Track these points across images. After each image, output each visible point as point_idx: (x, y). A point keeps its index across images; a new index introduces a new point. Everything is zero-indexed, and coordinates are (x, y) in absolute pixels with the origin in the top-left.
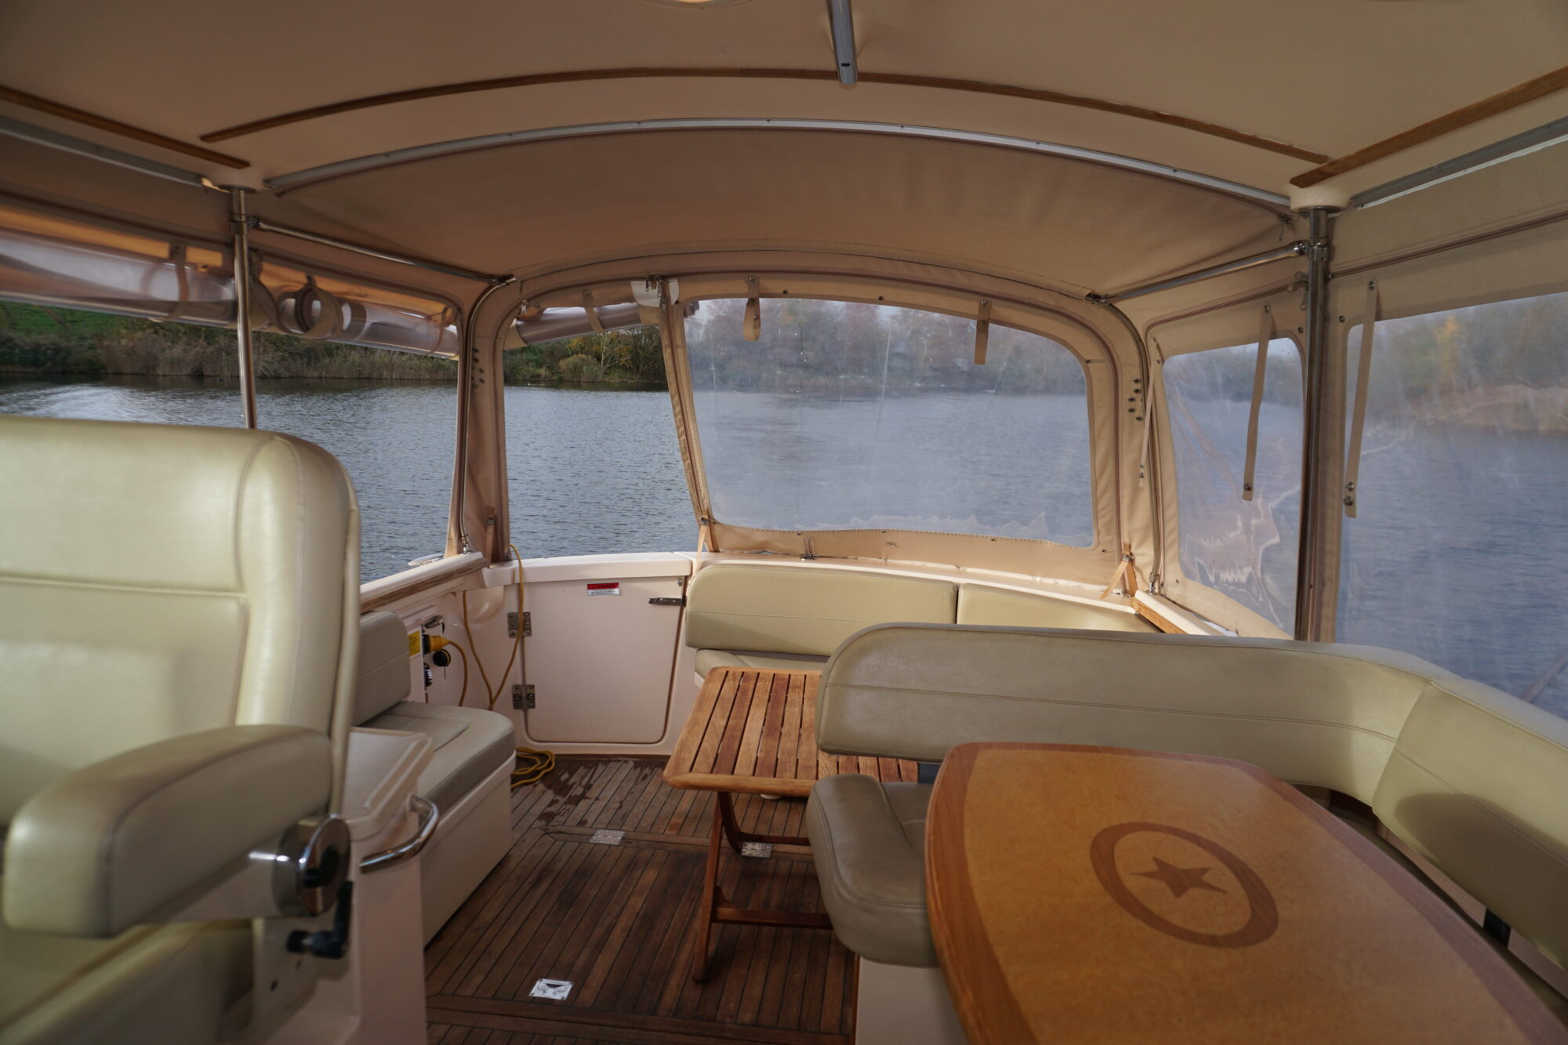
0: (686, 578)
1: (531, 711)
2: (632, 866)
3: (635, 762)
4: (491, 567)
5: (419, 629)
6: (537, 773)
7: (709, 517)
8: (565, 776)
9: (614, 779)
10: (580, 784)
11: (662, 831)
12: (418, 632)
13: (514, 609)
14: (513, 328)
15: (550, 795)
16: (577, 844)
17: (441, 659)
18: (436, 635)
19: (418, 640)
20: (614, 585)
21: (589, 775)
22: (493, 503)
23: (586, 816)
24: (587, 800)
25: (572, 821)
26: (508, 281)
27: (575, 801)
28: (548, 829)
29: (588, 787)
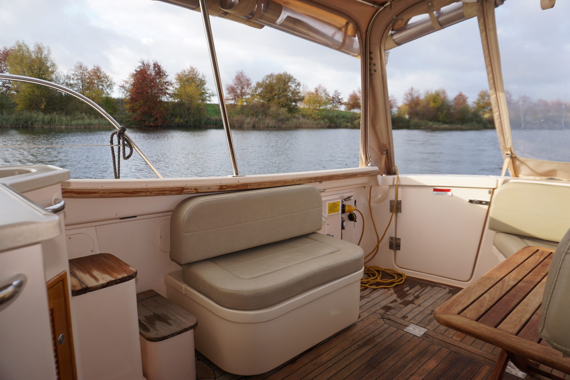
0: (494, 189)
1: (398, 251)
2: (422, 354)
3: (450, 290)
4: (384, 175)
5: (340, 201)
6: (393, 283)
7: (511, 153)
8: (407, 288)
9: (434, 296)
10: (413, 295)
11: (451, 336)
12: (339, 202)
13: (393, 198)
14: (389, 35)
15: (394, 297)
16: (396, 329)
17: (352, 218)
18: (350, 205)
19: (339, 206)
20: (449, 190)
21: (420, 291)
22: (384, 141)
23: (408, 314)
24: (415, 305)
25: (399, 315)
26: (385, 6)
27: (406, 303)
28: (384, 316)
29: (417, 297)
